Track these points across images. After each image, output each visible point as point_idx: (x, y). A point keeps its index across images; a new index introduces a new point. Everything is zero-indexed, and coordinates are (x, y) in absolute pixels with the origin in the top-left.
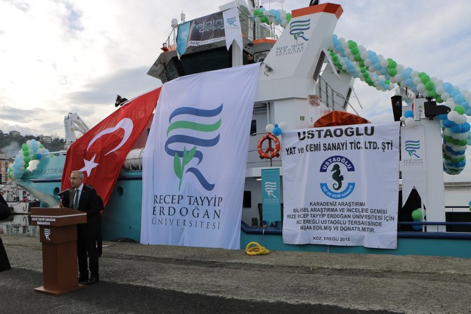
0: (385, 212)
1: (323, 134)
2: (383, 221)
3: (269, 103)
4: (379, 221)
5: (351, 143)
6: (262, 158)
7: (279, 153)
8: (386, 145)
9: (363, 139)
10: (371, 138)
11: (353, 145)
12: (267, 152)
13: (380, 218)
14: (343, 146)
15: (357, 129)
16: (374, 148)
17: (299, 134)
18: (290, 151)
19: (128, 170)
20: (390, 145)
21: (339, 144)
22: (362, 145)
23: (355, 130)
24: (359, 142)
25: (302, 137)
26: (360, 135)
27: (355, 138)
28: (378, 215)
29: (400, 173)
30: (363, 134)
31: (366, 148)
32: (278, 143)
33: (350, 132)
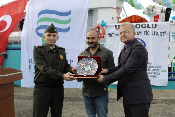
0: (161, 67)
2: (161, 72)
4: (158, 72)
5: (145, 32)
7: (104, 36)
8: (162, 34)
9: (151, 30)
10: (155, 30)
11: (146, 33)
13: (159, 71)
14: (140, 33)
15: (148, 25)
16: (156, 35)
17: (116, 26)
18: (111, 35)
19: (11, 44)
20: (164, 34)
21: (138, 32)
22: (150, 33)
23: (147, 25)
24: (149, 32)
25: (118, 28)
26: (150, 28)
27: (146, 29)
28: (158, 69)
29: (169, 48)
30: (151, 28)
31: (153, 35)
32: (104, 31)
33: (144, 26)
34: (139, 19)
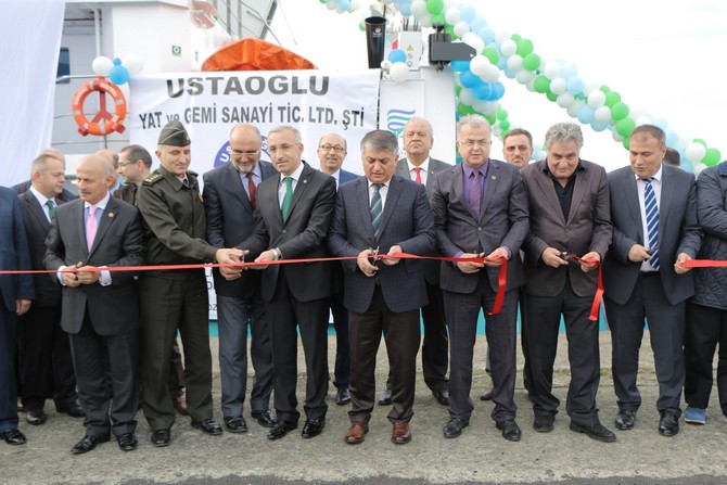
1: (222, 86)
3: (100, 12)
5: (281, 109)
6: (85, 133)
7: (124, 123)
8: (352, 116)
9: (306, 101)
10: (323, 101)
11: (285, 112)
12: (96, 120)
14: (264, 114)
15: (295, 80)
16: (327, 122)
17: (169, 83)
18: (149, 120)
20: (359, 117)
21: (255, 109)
22: (303, 113)
23: (289, 82)
24: (297, 108)
25: (176, 90)
26: (300, 92)
27: (288, 98)
30: (305, 91)
31: (312, 120)
32: (121, 102)
33: (280, 85)
34: (267, 54)
